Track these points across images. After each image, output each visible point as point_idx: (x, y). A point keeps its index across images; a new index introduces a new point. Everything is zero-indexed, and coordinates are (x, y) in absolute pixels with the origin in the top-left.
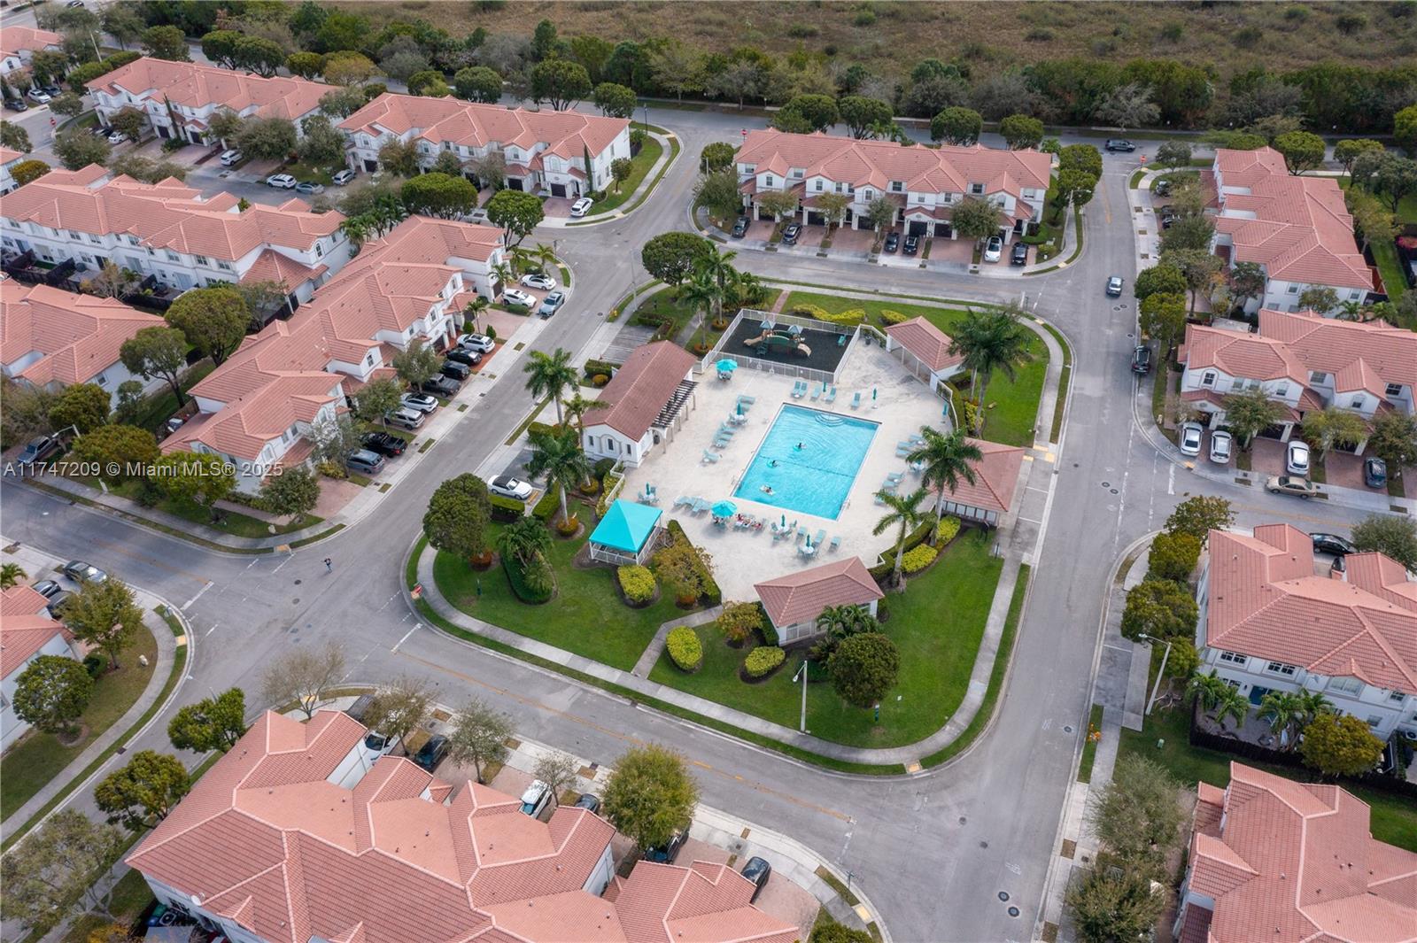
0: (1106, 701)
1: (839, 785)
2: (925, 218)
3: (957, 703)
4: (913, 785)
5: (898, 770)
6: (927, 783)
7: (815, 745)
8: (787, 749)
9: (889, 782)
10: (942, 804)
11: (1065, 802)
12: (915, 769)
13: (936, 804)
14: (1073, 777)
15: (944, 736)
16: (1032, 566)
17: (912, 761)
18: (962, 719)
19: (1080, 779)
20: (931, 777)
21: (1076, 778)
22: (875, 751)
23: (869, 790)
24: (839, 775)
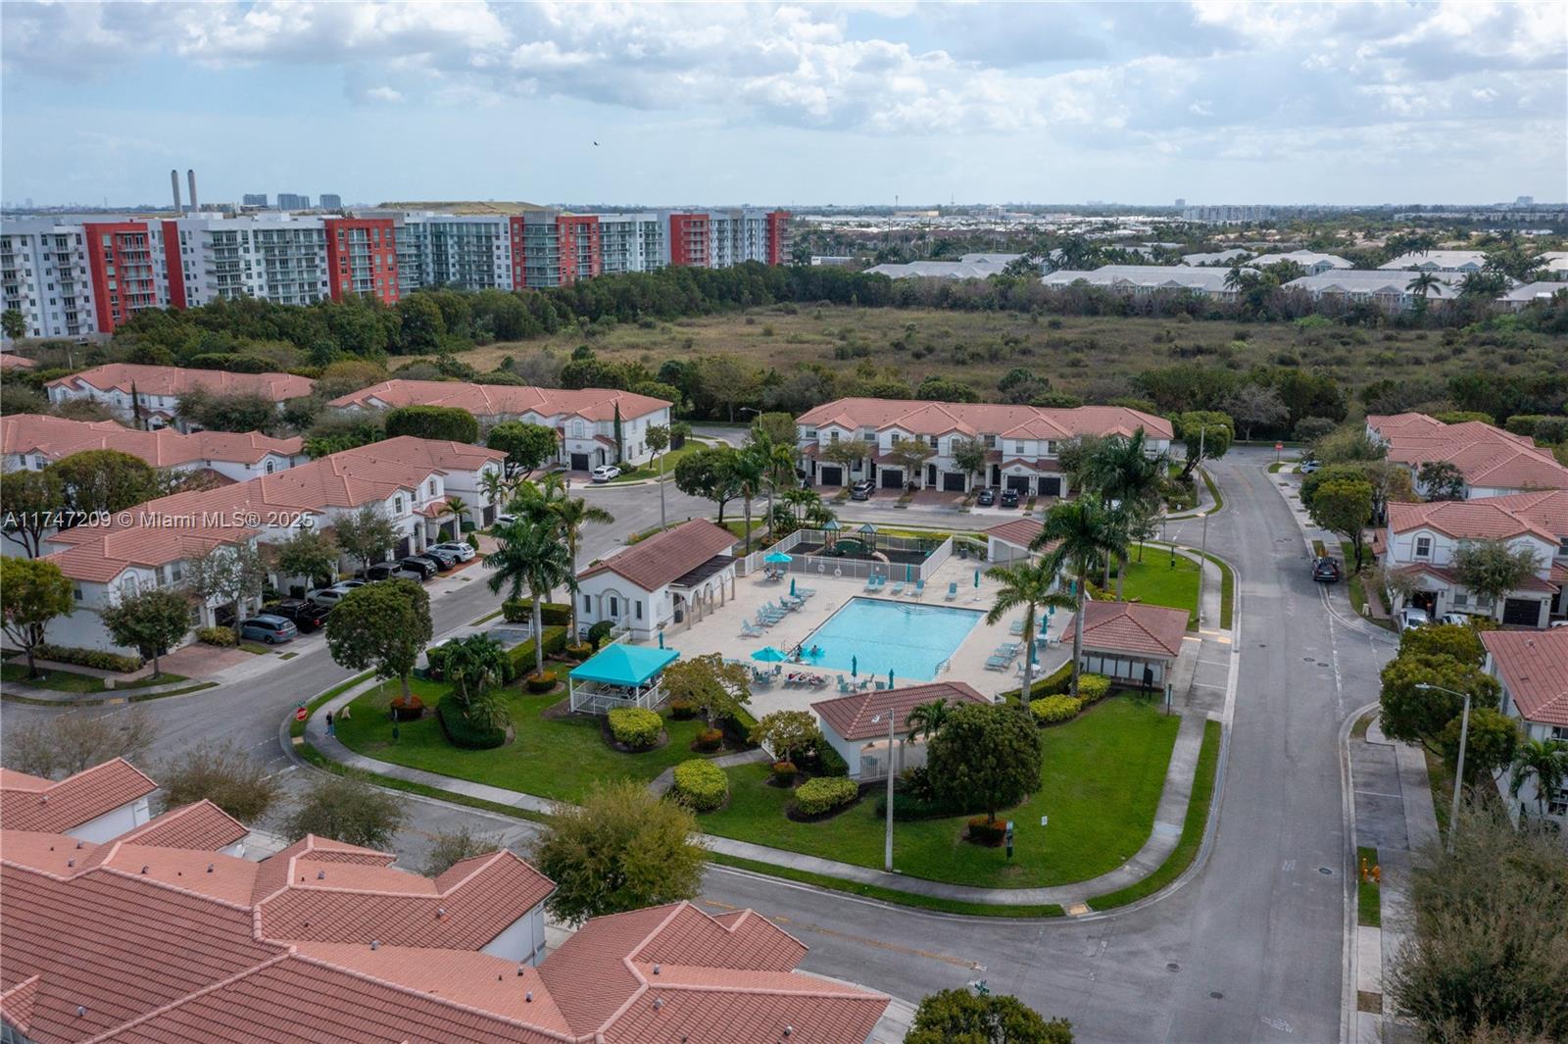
0: (1379, 844)
1: (956, 929)
2: (1025, 472)
3: (1139, 844)
4: (1082, 929)
5: (1054, 912)
6: (1104, 925)
7: (910, 885)
8: (862, 890)
9: (1041, 926)
10: (1133, 949)
11: (1346, 949)
12: (1080, 911)
13: (1124, 948)
14: (1351, 922)
15: (1125, 876)
16: (1224, 723)
17: (1076, 901)
18: (1148, 860)
19: (1362, 922)
20: (1110, 920)
21: (1356, 922)
22: (1013, 891)
23: (1004, 934)
24: (952, 917)
